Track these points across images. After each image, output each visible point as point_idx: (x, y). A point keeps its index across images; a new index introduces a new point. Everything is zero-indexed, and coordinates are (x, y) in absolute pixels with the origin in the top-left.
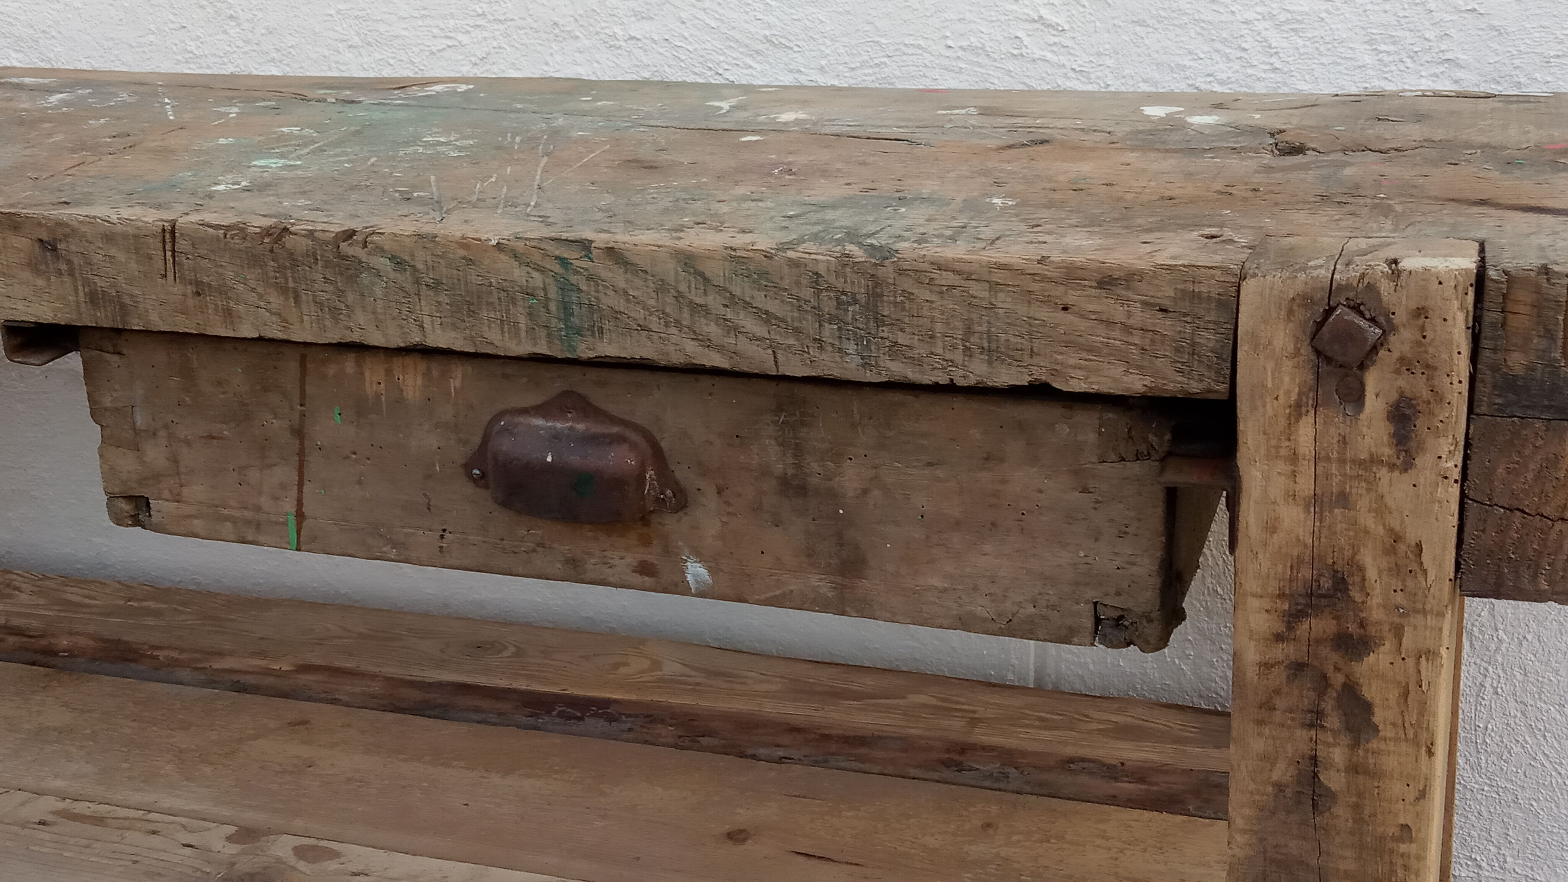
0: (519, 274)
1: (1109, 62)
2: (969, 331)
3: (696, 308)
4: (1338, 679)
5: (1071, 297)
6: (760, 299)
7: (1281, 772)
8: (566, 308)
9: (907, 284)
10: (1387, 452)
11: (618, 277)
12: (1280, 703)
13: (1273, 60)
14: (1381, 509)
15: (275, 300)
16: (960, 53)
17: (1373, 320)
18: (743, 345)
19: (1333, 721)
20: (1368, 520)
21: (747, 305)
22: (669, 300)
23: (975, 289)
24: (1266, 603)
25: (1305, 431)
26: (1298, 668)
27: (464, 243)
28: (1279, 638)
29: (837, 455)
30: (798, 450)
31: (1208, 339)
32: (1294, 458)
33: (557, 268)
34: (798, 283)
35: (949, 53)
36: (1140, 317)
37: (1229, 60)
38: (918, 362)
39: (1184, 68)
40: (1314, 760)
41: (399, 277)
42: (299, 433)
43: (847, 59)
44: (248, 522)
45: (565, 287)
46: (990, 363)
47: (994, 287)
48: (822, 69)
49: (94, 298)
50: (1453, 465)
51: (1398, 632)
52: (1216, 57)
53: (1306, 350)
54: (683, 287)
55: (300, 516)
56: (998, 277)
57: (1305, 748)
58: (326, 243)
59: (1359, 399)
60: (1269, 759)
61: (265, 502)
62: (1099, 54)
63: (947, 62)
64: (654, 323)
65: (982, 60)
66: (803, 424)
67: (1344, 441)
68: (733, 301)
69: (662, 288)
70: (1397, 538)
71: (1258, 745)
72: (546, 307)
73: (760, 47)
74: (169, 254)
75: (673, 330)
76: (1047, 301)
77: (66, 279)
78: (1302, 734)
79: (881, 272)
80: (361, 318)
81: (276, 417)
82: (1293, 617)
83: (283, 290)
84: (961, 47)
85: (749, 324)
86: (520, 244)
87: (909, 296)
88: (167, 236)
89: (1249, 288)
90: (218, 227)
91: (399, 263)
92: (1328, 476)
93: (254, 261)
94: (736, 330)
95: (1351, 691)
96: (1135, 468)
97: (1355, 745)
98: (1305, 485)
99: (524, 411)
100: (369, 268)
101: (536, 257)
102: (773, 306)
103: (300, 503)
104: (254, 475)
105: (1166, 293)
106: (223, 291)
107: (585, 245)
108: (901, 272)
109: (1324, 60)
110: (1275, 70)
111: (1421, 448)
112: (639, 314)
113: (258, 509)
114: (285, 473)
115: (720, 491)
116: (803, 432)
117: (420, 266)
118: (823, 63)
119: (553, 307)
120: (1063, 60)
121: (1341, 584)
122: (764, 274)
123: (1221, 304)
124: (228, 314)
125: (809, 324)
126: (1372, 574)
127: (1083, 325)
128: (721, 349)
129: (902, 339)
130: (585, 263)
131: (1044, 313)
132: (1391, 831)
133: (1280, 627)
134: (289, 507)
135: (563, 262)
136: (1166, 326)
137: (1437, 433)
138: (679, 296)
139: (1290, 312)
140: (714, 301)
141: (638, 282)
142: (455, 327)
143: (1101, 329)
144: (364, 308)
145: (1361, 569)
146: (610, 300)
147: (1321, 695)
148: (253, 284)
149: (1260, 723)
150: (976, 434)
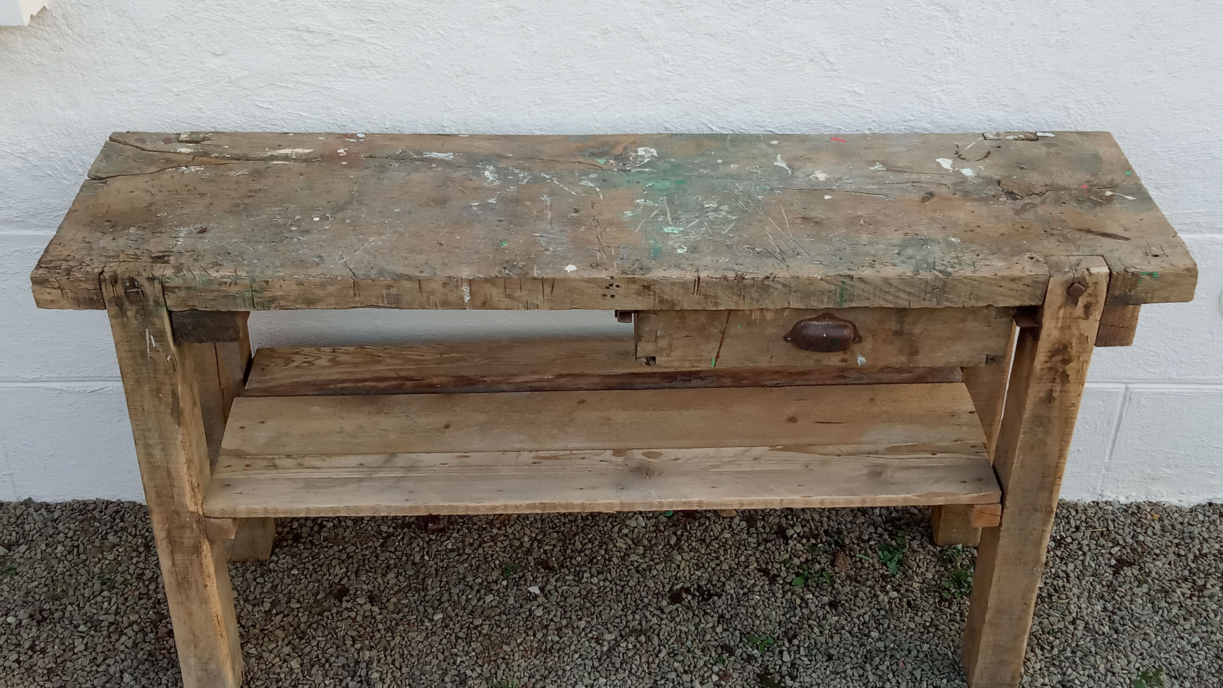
0: (828, 287)
1: (880, 106)
2: (972, 294)
3: (885, 292)
4: (1060, 370)
5: (1003, 283)
6: (908, 289)
7: (1042, 395)
8: (842, 295)
9: (955, 283)
10: (1082, 315)
11: (862, 285)
12: (1044, 377)
13: (943, 105)
14: (1079, 329)
15: (735, 298)
16: (821, 104)
17: (1083, 286)
18: (899, 301)
19: (1058, 380)
20: (1075, 332)
21: (903, 291)
22: (878, 290)
23: (974, 283)
24: (1044, 354)
25: (1062, 311)
26: (1051, 369)
27: (809, 278)
28: (1046, 362)
29: (914, 323)
30: (902, 323)
31: (1039, 292)
32: (1058, 318)
33: (841, 284)
34: (920, 284)
35: (816, 104)
36: (1021, 287)
37: (926, 105)
38: (955, 302)
39: (908, 108)
40: (1052, 390)
41: (784, 290)
42: (723, 333)
43: (772, 107)
44: (696, 361)
45: (842, 289)
46: (976, 301)
47: (981, 282)
48: (761, 111)
49: (661, 301)
50: (1098, 318)
51: (1079, 358)
52: (921, 104)
53: (1065, 293)
54: (883, 287)
55: (717, 357)
56: (982, 280)
57: (1049, 388)
58: (758, 281)
59: (1076, 304)
60: (1039, 392)
61: (704, 354)
62: (876, 104)
63: (814, 107)
64: (871, 297)
65: (830, 106)
66: (905, 316)
67: (1071, 313)
68: (898, 290)
69: (876, 287)
70: (1082, 335)
71: (1037, 389)
72: (835, 295)
73: (734, 102)
74: (696, 287)
75: (877, 299)
76: (996, 285)
77: (652, 297)
78: (1049, 384)
79: (947, 280)
80: (767, 301)
81: (715, 328)
82: (1051, 357)
83: (739, 296)
84: (822, 102)
85: (903, 295)
86: (829, 278)
87: (955, 286)
88: (697, 282)
89: (1052, 279)
90: (717, 278)
91: (784, 285)
92: (1066, 322)
93: (730, 287)
94: (898, 297)
95: (1064, 372)
96: (1005, 320)
97: (1063, 385)
98: (1060, 325)
99: (811, 320)
100: (773, 288)
101: (834, 281)
102: (911, 291)
103: (718, 353)
104: (702, 347)
105: (1029, 282)
106: (715, 297)
107: (851, 277)
108: (954, 280)
109: (961, 105)
110: (942, 109)
111: (1091, 314)
112: (867, 295)
113: (701, 356)
114: (716, 345)
115: (873, 336)
116: (904, 318)
117: (792, 286)
118: (762, 108)
119: (837, 295)
120: (862, 106)
121: (1065, 347)
122: (910, 282)
123: (1044, 283)
124: (716, 304)
125: (922, 295)
126: (1074, 344)
127: (1004, 290)
128: (891, 302)
129: (950, 296)
130: (851, 282)
131: (994, 288)
132: (1070, 405)
133: (1047, 359)
134: (715, 354)
135: (843, 282)
136: (1028, 289)
137: (1095, 310)
138: (881, 289)
139: (1062, 284)
140: (892, 290)
141: (868, 287)
142: (801, 302)
143: (1010, 291)
144: (769, 299)
145: (1071, 343)
146: (857, 292)
147: (1055, 374)
148: (728, 294)
149: (1038, 383)
150: (960, 314)
